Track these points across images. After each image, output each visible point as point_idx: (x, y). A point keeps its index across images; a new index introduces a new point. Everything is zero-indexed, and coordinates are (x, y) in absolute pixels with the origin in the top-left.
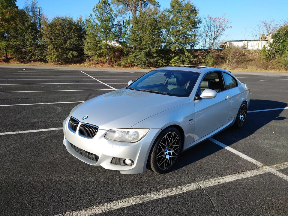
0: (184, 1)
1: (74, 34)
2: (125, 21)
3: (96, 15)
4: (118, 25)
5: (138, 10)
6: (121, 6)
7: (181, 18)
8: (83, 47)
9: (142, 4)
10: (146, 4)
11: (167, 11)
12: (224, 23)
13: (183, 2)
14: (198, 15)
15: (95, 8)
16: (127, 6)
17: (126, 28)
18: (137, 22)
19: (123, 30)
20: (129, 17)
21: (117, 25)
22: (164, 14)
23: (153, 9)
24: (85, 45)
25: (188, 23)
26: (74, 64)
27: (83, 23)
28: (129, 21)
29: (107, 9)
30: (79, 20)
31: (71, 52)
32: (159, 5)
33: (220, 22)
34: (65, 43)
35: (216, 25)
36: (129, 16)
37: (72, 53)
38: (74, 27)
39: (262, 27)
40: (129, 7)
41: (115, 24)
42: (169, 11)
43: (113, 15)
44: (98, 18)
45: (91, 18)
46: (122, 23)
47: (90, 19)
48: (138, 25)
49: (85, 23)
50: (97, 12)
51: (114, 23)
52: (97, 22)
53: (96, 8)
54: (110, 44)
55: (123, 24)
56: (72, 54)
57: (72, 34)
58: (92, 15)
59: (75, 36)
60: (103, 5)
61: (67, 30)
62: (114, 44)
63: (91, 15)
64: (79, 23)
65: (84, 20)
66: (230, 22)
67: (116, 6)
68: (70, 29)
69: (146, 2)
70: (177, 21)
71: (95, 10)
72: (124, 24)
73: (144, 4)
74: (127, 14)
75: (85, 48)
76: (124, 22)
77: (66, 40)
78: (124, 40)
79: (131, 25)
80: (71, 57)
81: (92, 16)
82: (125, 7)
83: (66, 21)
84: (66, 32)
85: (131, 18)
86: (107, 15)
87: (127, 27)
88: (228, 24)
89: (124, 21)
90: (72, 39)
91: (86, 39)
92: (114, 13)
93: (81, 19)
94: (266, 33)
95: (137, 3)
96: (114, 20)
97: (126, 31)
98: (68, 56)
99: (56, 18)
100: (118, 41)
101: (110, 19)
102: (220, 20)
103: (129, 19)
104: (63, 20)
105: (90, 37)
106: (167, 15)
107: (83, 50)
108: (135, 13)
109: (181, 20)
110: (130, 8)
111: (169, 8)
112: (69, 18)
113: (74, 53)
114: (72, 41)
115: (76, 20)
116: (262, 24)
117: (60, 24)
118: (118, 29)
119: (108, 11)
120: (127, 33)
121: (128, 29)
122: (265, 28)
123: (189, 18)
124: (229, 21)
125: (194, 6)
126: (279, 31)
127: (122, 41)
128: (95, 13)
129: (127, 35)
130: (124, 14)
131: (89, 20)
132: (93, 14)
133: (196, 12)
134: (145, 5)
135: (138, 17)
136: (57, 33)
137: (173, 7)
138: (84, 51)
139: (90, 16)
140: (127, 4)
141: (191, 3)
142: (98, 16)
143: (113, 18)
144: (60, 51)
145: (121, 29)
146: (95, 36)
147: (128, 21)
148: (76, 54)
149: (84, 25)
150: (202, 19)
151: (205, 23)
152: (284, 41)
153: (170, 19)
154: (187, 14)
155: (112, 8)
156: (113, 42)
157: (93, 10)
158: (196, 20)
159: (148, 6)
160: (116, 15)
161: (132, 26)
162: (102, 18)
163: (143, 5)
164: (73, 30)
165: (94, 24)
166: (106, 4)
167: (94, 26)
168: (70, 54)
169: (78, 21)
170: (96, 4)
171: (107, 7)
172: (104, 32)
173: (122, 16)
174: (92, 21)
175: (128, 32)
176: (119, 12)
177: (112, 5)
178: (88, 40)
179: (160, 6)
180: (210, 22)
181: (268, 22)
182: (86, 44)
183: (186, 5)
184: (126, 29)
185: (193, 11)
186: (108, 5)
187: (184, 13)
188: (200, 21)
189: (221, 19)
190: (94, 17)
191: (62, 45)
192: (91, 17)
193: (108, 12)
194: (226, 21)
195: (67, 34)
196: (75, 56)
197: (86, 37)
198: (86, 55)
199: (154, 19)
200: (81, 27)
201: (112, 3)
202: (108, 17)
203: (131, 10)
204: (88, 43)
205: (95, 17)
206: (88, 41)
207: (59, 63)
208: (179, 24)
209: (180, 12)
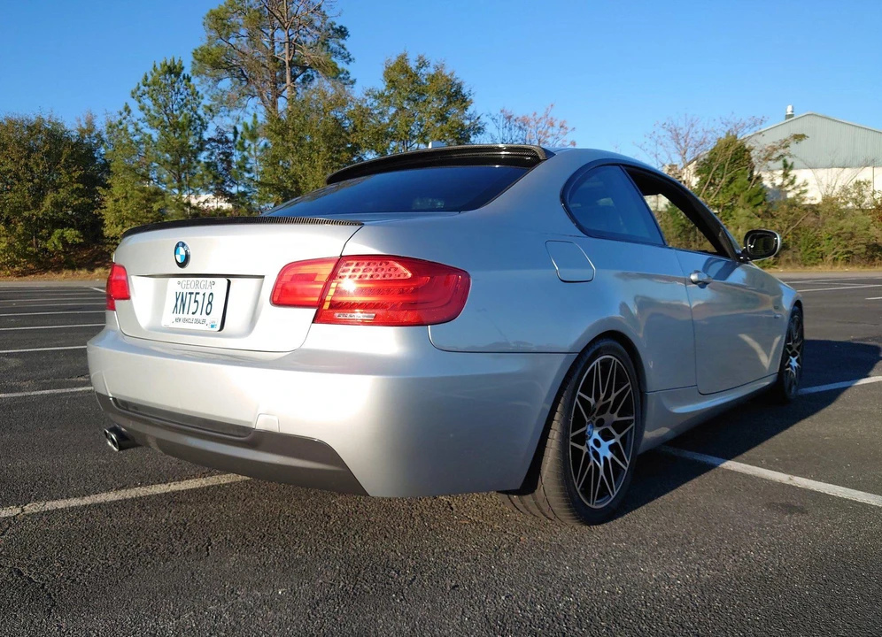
0: (424, 68)
1: (68, 173)
2: (240, 128)
3: (142, 109)
4: (219, 141)
5: (285, 94)
6: (226, 83)
7: (421, 119)
8: (100, 214)
9: (294, 77)
10: (308, 76)
11: (375, 97)
12: (550, 131)
13: (422, 70)
14: (471, 110)
15: (139, 88)
16: (245, 83)
17: (245, 149)
18: (280, 129)
19: (234, 158)
20: (255, 116)
21: (214, 140)
22: (365, 106)
23: (331, 92)
24: (105, 208)
25: (442, 130)
26: (70, 272)
27: (99, 136)
28: (254, 129)
29: (182, 90)
30: (84, 126)
31: (58, 232)
32: (351, 79)
33: (540, 129)
34: (36, 205)
35: (528, 139)
36: (252, 112)
37: (63, 233)
38: (67, 151)
39: (663, 140)
40: (252, 87)
41: (209, 139)
42: (382, 95)
43: (200, 112)
44: (151, 120)
45: (125, 118)
46: (231, 137)
47: (124, 121)
48: (283, 139)
49: (105, 136)
50: (148, 102)
51: (206, 136)
52: (148, 131)
53: (142, 88)
54: (194, 202)
55: (235, 137)
56: (62, 239)
57: (63, 171)
58: (131, 108)
59: (71, 178)
60: (165, 79)
61: (42, 159)
62: (207, 201)
63: (128, 110)
64: (84, 138)
65: (101, 125)
66: (570, 129)
67: (210, 83)
68: (53, 157)
69: (309, 72)
70: (407, 126)
71: (139, 93)
72: (239, 139)
73: (301, 77)
74: (248, 109)
75: (109, 216)
76: (236, 133)
77: (39, 193)
78: (242, 189)
79: (262, 141)
80: (61, 248)
81: (129, 112)
82: (241, 84)
83: (40, 132)
84: (38, 165)
85: (261, 118)
86: (180, 108)
87: (246, 145)
88: (566, 134)
89: (235, 128)
90: (61, 190)
91: (108, 187)
92: (205, 106)
93: (90, 123)
94: (677, 160)
95: (278, 74)
96: (204, 126)
97: (245, 159)
98: (50, 246)
99: (5, 123)
100: (221, 192)
101: (190, 121)
102: (539, 125)
103: (255, 122)
104: (29, 128)
105: (125, 181)
106: (376, 108)
107: (98, 223)
108: (274, 104)
109: (421, 126)
110: (256, 90)
111: (381, 86)
112: (49, 121)
113: (71, 234)
114: (63, 193)
115: (73, 128)
116: (662, 132)
117: (19, 142)
118: (220, 154)
119: (183, 97)
120: (248, 166)
121: (253, 153)
122: (672, 145)
123: (443, 118)
124: (566, 125)
125: (457, 82)
126: (714, 153)
127: (234, 190)
128: (140, 102)
129: (249, 171)
130: (236, 107)
131: (121, 124)
132: (134, 105)
133: (464, 101)
134: (304, 80)
135: (284, 117)
136: (10, 171)
137: (392, 83)
138: (104, 226)
139: (122, 111)
140: (245, 76)
141: (447, 72)
142: (149, 110)
143: (200, 118)
144: (20, 229)
145: (228, 155)
146: (142, 176)
147: (250, 128)
148: (77, 236)
149: (103, 141)
150: (484, 119)
151: (496, 134)
152: (732, 180)
153: (387, 121)
154: (436, 105)
155: (198, 89)
156: (203, 197)
157: (133, 93)
158: (467, 123)
159: (316, 82)
160: (211, 110)
161: (266, 145)
162: (166, 119)
163: (298, 80)
164: (66, 160)
165: (137, 138)
166: (177, 75)
167: (138, 143)
168: (54, 238)
169: (82, 131)
170: (143, 77)
171: (181, 86)
172: (174, 164)
173: (232, 113)
174: (131, 129)
175: (250, 161)
176: (221, 102)
177: (195, 81)
178: (117, 190)
179: (353, 82)
180: (511, 129)
181: (681, 124)
182: (109, 203)
183: (432, 78)
184: (246, 153)
185: (456, 96)
186: (184, 78)
187: (429, 103)
188: (479, 128)
189: (543, 121)
190: (137, 114)
191: (27, 208)
192: (125, 114)
193: (182, 100)
194: (557, 124)
195: (44, 173)
196: (75, 246)
197: (109, 182)
198: (112, 238)
199: (335, 119)
200: (91, 150)
201: (198, 74)
202: (186, 115)
203: (261, 95)
204: (116, 201)
205: (141, 115)
206: (117, 195)
207: (17, 269)
208: (414, 137)
209: (415, 100)
